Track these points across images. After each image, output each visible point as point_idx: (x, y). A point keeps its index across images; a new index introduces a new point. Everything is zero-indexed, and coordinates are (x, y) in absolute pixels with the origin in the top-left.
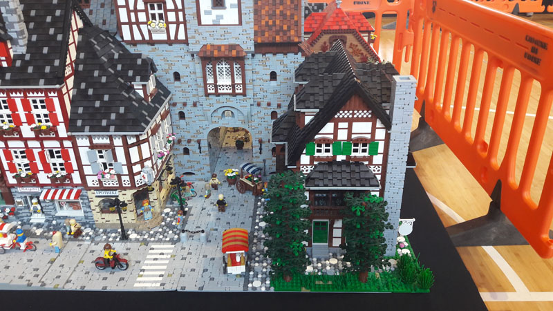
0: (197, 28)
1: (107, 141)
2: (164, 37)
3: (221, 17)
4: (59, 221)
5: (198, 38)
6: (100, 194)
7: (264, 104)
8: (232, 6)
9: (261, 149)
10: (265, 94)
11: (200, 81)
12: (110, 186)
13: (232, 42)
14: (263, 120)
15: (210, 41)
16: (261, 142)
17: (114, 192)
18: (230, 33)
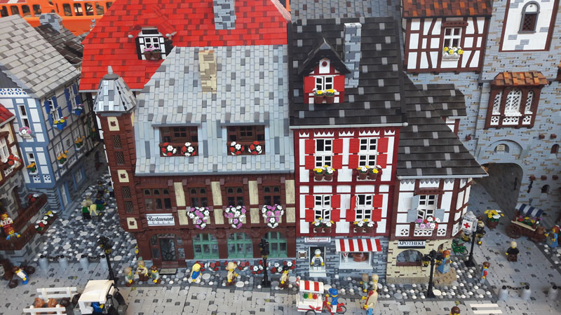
0: (496, 54)
1: (436, 185)
2: (454, 65)
3: (527, 42)
4: (342, 275)
5: (496, 65)
6: (404, 245)
7: (547, 137)
8: (542, 30)
9: (530, 187)
10: (551, 125)
11: (483, 113)
12: (421, 235)
13: (533, 68)
14: (541, 154)
15: (509, 68)
16: (532, 179)
17: (421, 243)
18: (534, 59)
